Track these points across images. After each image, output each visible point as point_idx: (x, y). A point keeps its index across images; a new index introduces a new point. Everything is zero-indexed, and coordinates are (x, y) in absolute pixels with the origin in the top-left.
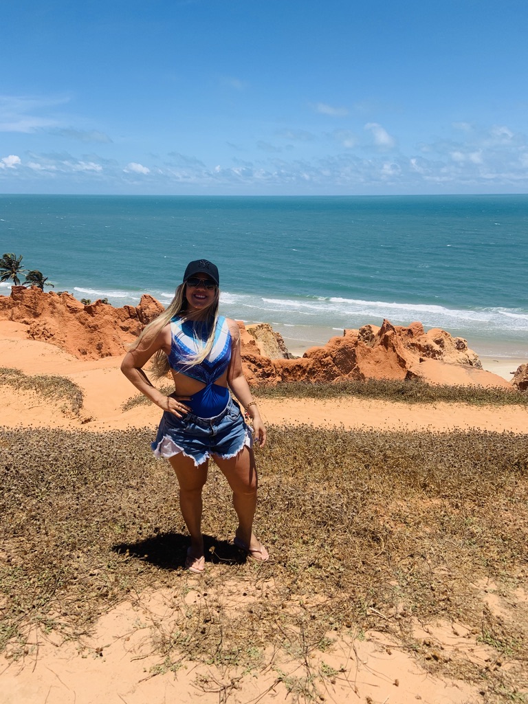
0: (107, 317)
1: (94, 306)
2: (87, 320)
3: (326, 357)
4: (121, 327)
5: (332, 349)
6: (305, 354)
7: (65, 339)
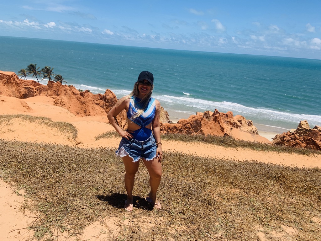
0: (90, 98)
1: (84, 93)
2: (81, 99)
3: (188, 124)
4: (96, 103)
5: (191, 121)
6: (178, 122)
7: (70, 107)
